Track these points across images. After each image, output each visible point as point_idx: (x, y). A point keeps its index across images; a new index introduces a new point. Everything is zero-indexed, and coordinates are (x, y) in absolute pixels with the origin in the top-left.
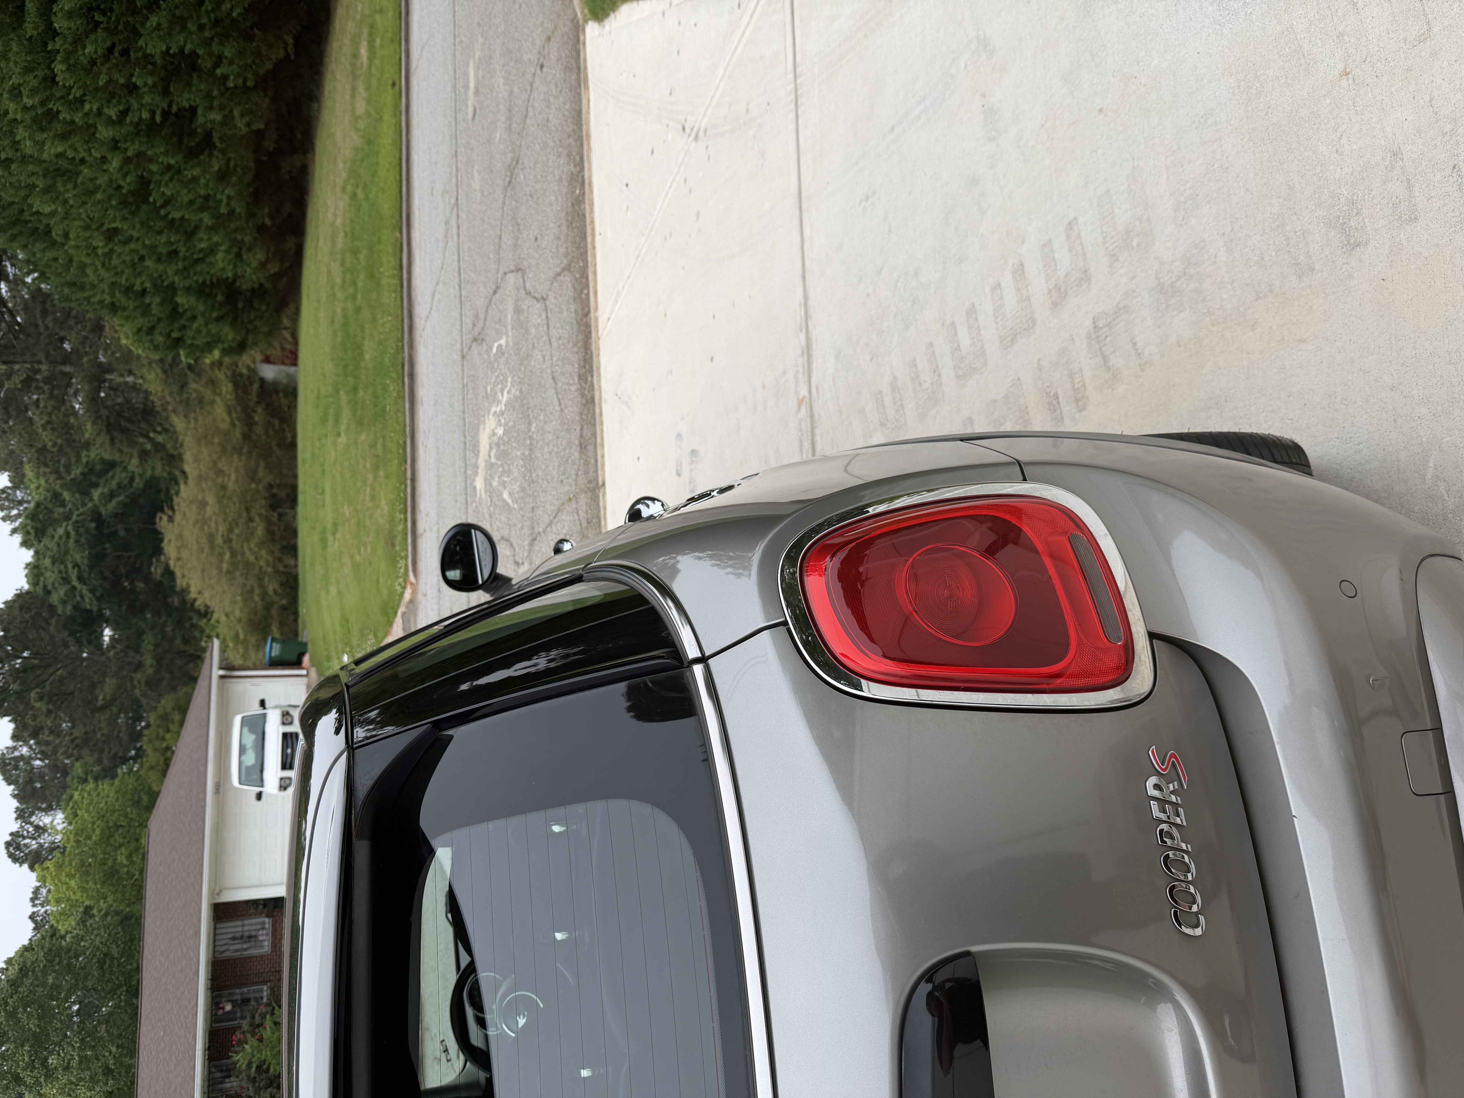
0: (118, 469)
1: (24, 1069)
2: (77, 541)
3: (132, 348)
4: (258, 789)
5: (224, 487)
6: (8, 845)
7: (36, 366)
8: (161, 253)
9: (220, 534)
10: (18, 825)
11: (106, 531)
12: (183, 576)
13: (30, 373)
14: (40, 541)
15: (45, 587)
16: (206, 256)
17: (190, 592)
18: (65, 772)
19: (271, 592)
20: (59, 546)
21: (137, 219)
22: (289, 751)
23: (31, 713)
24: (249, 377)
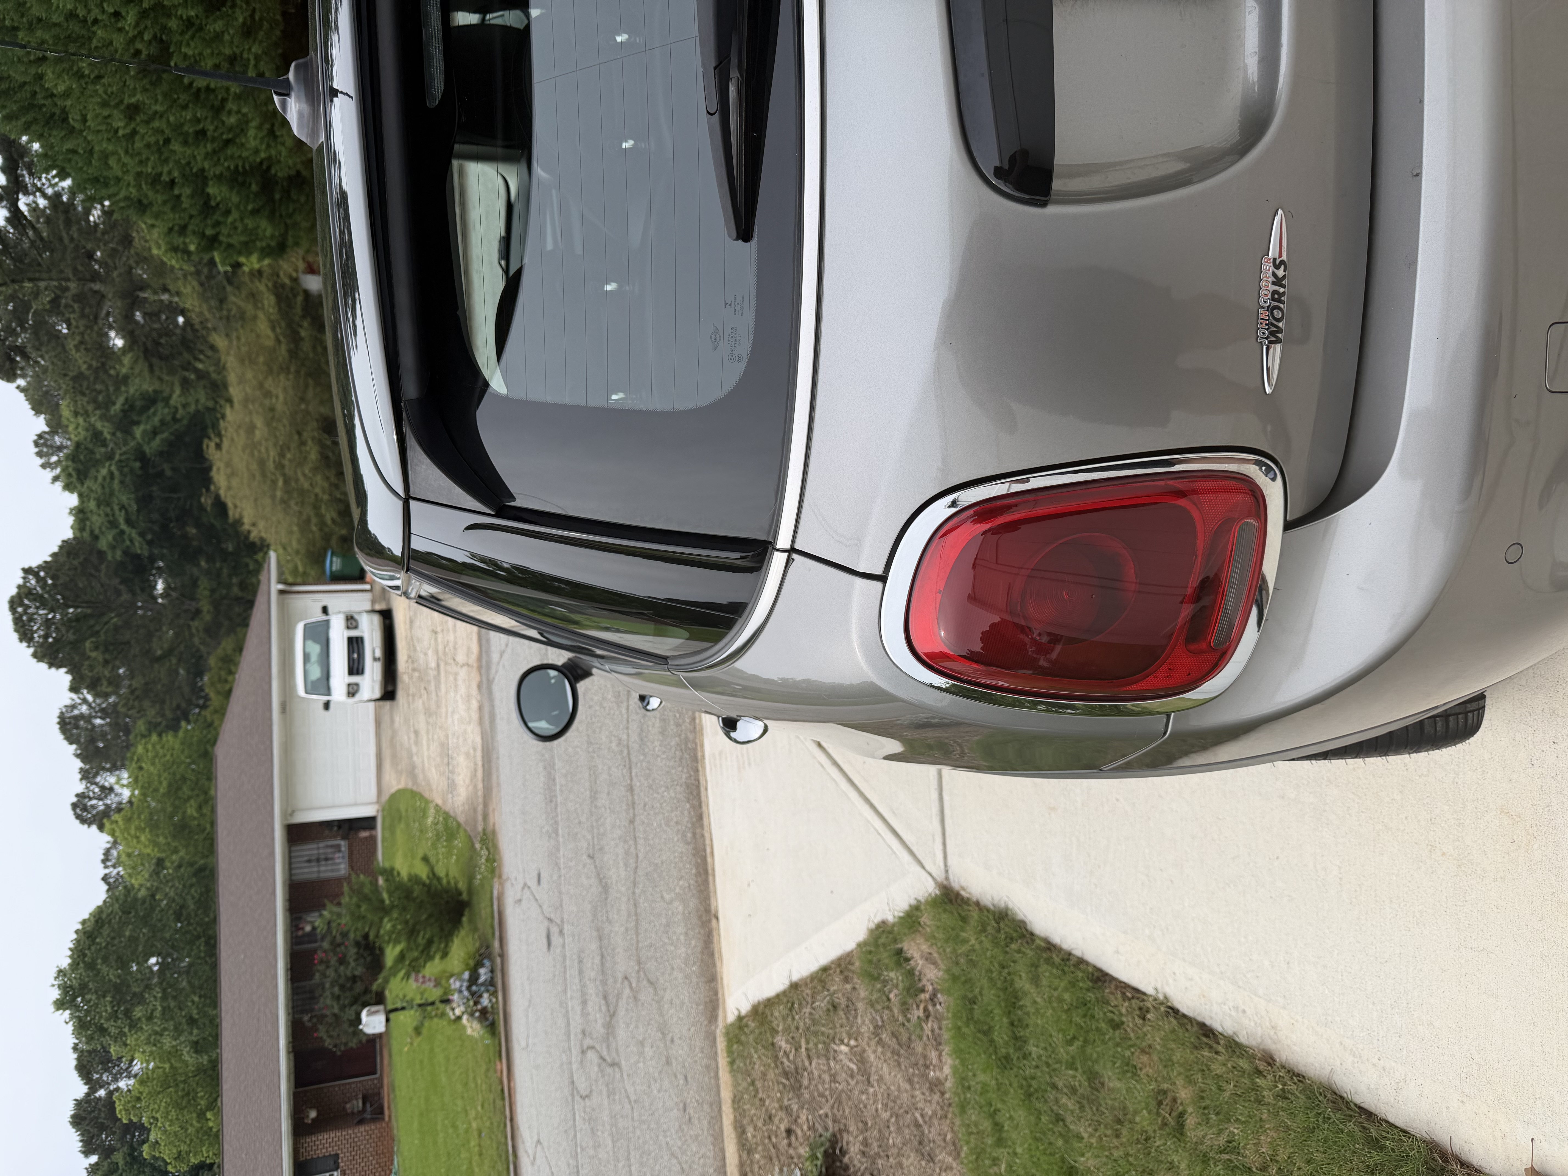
0: (160, 405)
1: (108, 1020)
2: (122, 482)
3: (165, 259)
4: (326, 698)
5: (272, 409)
6: (74, 806)
7: (64, 284)
8: (187, 133)
9: (271, 459)
10: (83, 786)
11: (151, 471)
12: (236, 506)
13: (58, 292)
14: (83, 484)
15: (92, 532)
16: (237, 136)
17: (243, 524)
18: (127, 731)
19: (329, 522)
20: (103, 487)
21: (158, 91)
22: (355, 656)
23: (87, 663)
24: (292, 289)
